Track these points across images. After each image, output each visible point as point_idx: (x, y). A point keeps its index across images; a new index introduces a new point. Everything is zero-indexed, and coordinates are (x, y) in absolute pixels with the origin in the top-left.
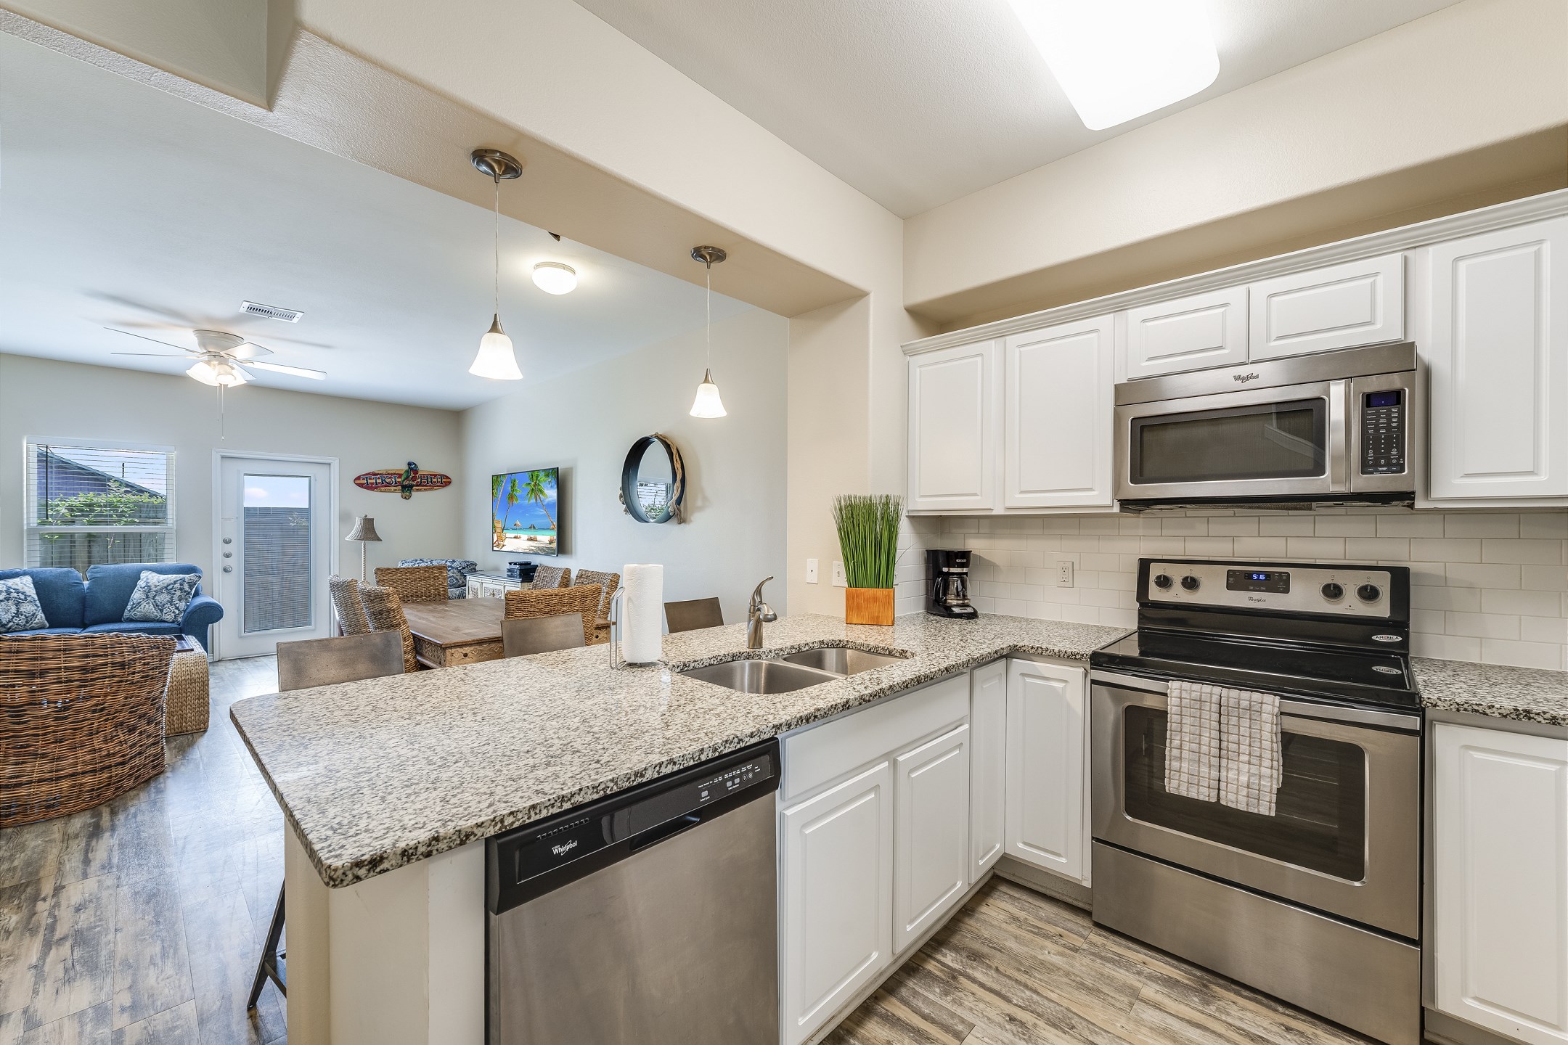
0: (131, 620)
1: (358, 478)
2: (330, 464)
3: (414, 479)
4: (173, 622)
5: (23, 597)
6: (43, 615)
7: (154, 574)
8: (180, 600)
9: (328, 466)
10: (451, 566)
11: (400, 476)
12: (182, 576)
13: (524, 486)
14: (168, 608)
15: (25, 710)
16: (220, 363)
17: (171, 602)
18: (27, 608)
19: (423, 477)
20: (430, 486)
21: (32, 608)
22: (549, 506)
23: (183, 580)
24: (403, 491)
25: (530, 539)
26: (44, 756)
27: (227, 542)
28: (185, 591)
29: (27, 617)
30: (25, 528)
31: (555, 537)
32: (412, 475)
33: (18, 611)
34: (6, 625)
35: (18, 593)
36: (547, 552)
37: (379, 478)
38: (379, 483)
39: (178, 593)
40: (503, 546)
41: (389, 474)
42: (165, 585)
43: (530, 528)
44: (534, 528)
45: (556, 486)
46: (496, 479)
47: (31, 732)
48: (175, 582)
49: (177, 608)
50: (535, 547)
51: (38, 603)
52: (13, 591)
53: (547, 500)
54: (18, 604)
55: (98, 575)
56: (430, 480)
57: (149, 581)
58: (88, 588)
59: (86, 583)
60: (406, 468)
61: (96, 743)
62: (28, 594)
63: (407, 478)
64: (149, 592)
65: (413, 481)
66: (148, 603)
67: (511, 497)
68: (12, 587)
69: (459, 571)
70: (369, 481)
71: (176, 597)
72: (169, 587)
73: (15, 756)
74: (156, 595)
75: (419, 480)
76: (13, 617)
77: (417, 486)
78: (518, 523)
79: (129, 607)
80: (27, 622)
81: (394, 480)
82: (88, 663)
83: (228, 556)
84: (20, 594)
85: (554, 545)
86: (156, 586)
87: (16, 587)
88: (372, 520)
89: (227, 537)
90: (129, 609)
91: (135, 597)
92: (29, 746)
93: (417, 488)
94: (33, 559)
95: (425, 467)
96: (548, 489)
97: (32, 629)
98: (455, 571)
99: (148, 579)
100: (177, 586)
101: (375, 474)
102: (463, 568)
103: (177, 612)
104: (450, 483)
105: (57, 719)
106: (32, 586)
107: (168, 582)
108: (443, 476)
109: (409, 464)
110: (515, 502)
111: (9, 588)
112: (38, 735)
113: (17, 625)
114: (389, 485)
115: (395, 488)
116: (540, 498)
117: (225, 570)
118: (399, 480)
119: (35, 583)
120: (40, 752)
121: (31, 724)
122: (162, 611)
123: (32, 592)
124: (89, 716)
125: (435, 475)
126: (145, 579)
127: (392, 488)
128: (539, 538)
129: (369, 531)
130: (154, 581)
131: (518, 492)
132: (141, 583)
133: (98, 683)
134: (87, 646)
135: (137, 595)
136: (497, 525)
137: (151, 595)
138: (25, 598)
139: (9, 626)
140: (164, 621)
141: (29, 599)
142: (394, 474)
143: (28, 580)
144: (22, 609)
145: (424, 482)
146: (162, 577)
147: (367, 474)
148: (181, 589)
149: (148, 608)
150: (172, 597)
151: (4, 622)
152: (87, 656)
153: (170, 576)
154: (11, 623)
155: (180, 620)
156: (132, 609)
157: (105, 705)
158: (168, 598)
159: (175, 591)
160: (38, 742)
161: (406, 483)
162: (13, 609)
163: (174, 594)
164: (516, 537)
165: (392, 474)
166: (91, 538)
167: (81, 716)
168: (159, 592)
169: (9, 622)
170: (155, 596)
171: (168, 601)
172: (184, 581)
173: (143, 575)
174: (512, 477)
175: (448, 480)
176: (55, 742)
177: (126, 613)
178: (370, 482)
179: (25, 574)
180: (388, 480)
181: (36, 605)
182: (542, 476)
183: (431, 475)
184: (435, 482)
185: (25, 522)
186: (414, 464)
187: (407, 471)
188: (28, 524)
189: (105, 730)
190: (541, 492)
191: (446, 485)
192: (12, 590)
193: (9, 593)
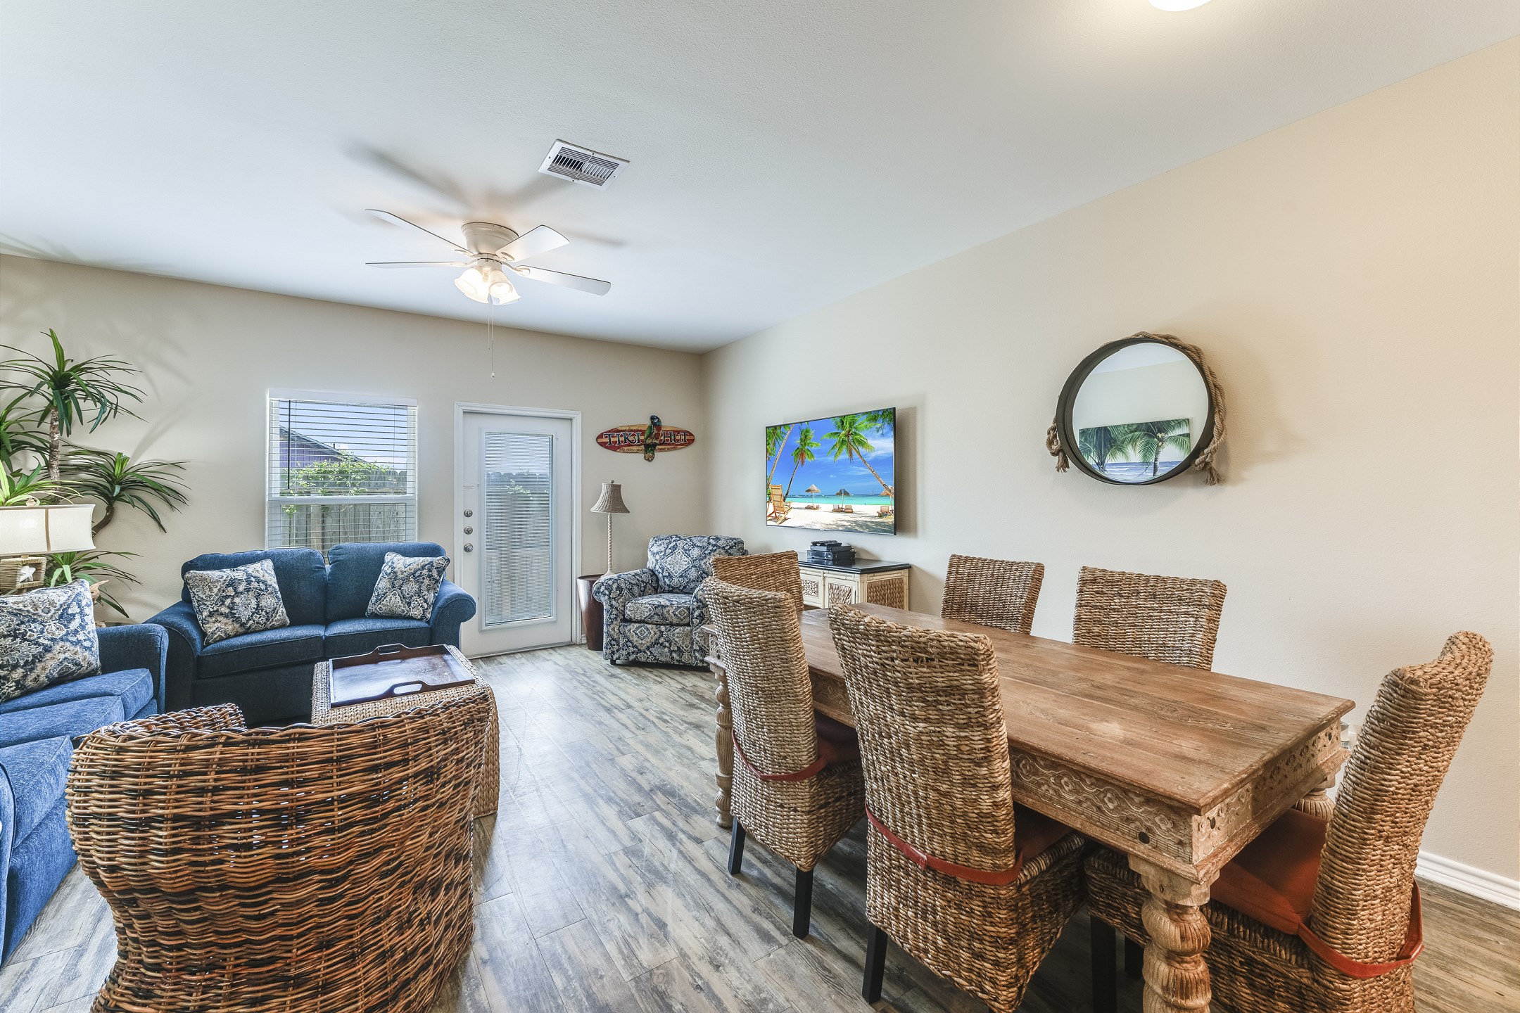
0: (375, 616)
1: (600, 436)
2: (571, 420)
3: (657, 436)
4: (421, 619)
5: (263, 587)
6: (284, 610)
7: (400, 557)
8: (428, 590)
9: (569, 422)
10: (715, 545)
11: (643, 432)
12: (429, 559)
13: (826, 437)
14: (417, 601)
15: (270, 892)
16: (494, 269)
17: (419, 593)
18: (268, 601)
19: (666, 433)
20: (673, 444)
21: (273, 601)
22: (877, 462)
23: (431, 564)
24: (646, 451)
25: (839, 510)
26: (299, 981)
27: (468, 515)
28: (434, 579)
29: (267, 613)
30: (267, 500)
31: (891, 508)
32: (655, 431)
33: (258, 605)
34: (246, 624)
35: (258, 583)
36: (875, 529)
37: (622, 436)
38: (622, 442)
39: (426, 581)
40: (785, 519)
41: (632, 431)
42: (412, 571)
43: (839, 494)
44: (846, 494)
45: (892, 433)
46: (773, 432)
47: (278, 932)
48: (423, 568)
49: (426, 601)
50: (848, 521)
51: (279, 594)
52: (254, 580)
53: (873, 455)
54: (258, 597)
55: (341, 558)
56: (673, 437)
57: (394, 565)
58: (330, 574)
59: (328, 567)
60: (648, 423)
61: (388, 938)
62: (269, 583)
63: (649, 436)
64: (395, 579)
65: (657, 439)
66: (395, 594)
67: (801, 453)
68: (253, 574)
69: (727, 552)
70: (612, 439)
71: (424, 587)
72: (417, 574)
73: (250, 983)
74: (402, 584)
75: (662, 438)
76: (253, 613)
77: (660, 444)
78: (814, 487)
79: (373, 599)
80: (267, 620)
81: (637, 438)
82: (376, 785)
83: (468, 532)
84: (261, 584)
85: (890, 519)
86: (402, 572)
87: (257, 575)
88: (620, 486)
89: (468, 509)
90: (373, 601)
91: (380, 586)
92: (272, 960)
93: (660, 447)
94: (274, 538)
95: (668, 422)
96: (874, 438)
97: (273, 628)
98: (722, 551)
99: (393, 563)
100: (425, 572)
101: (617, 431)
102: (731, 547)
103: (426, 607)
104: (693, 440)
105: (323, 902)
106: (273, 573)
107: (415, 566)
108: (687, 433)
109: (653, 418)
110: (807, 459)
111: (249, 576)
112: (291, 938)
113: (257, 623)
114: (631, 444)
115: (638, 448)
116: (858, 452)
117: (467, 550)
118: (642, 438)
119: (276, 569)
120: (293, 973)
121: (281, 917)
122: (409, 604)
123: (272, 580)
124: (375, 883)
125: (679, 432)
126: (390, 564)
127: (635, 448)
128: (855, 508)
129: (616, 502)
130: (400, 566)
131: (814, 446)
132: (386, 569)
133: (393, 819)
134: (375, 747)
135: (382, 584)
136: (774, 492)
137: (397, 585)
138: (266, 589)
139: (248, 625)
140: (411, 618)
141: (270, 589)
142: (638, 431)
143: (268, 564)
144: (263, 603)
145: (668, 440)
146: (409, 560)
147: (609, 431)
148: (430, 576)
149: (393, 602)
150: (420, 587)
151: (244, 621)
152: (375, 769)
153: (416, 559)
154: (251, 622)
155: (429, 616)
156: (377, 601)
157: (402, 858)
158: (416, 587)
159: (424, 578)
160: (290, 951)
161: (649, 441)
162: (254, 603)
163: (422, 582)
164: (809, 508)
165: (635, 431)
166: (325, 509)
167: (362, 890)
168: (406, 580)
169: (249, 619)
170: (401, 586)
171: (416, 592)
172: (432, 566)
173: (389, 557)
174: (803, 430)
175: (692, 438)
176: (318, 948)
177: (371, 608)
178: (613, 441)
179: (266, 556)
180: (631, 438)
181: (277, 597)
182: (862, 423)
183: (674, 431)
184: (678, 440)
185: (267, 493)
186: (657, 418)
187: (650, 428)
188: (270, 494)
189: (400, 906)
190: (861, 443)
191: (690, 444)
192: (252, 579)
193: (249, 582)
